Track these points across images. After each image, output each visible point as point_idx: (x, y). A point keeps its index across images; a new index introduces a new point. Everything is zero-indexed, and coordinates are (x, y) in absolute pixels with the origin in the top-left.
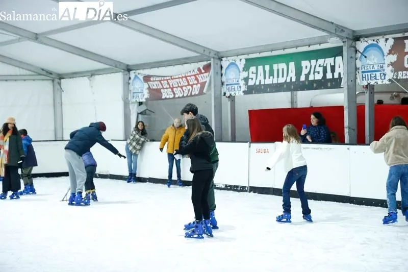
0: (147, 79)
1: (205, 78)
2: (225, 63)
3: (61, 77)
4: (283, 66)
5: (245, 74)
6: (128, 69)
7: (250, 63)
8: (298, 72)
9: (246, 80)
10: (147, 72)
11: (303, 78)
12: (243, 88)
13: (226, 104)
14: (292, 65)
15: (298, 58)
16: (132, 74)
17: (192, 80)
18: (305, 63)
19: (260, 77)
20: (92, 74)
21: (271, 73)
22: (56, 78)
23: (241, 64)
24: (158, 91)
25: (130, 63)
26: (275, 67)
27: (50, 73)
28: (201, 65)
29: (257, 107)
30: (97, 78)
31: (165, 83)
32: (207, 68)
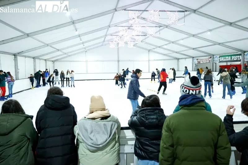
0: (197, 59)
1: (210, 59)
2: (215, 57)
3: (179, 59)
4: (228, 57)
5: (219, 59)
6: (193, 58)
7: (220, 57)
8: (231, 58)
9: (219, 60)
10: (197, 58)
11: (232, 60)
12: (219, 61)
13: (214, 65)
14: (230, 57)
15: (231, 56)
16: (194, 59)
17: (207, 60)
18: (233, 57)
19: (223, 59)
20: (185, 58)
21: (225, 59)
22: (178, 59)
23: (218, 57)
24: (200, 62)
25: (194, 56)
26: (226, 57)
27: (177, 58)
28: (209, 57)
29: (221, 65)
30: (186, 59)
31: (201, 60)
32: (211, 57)
